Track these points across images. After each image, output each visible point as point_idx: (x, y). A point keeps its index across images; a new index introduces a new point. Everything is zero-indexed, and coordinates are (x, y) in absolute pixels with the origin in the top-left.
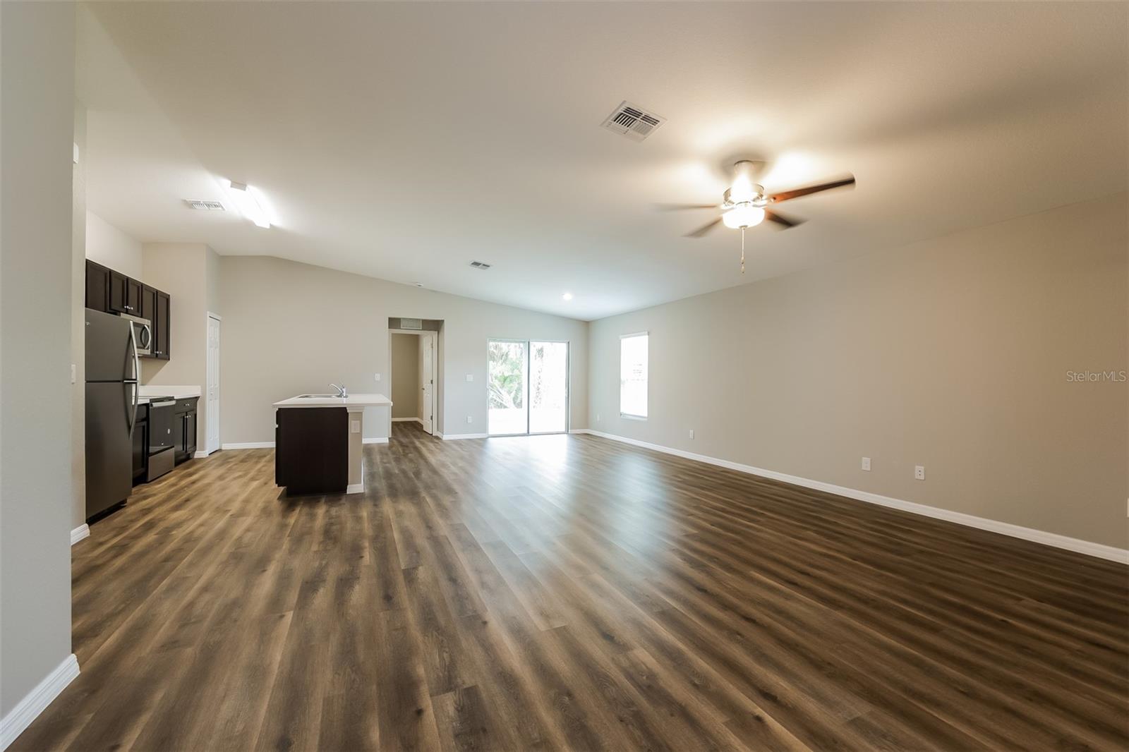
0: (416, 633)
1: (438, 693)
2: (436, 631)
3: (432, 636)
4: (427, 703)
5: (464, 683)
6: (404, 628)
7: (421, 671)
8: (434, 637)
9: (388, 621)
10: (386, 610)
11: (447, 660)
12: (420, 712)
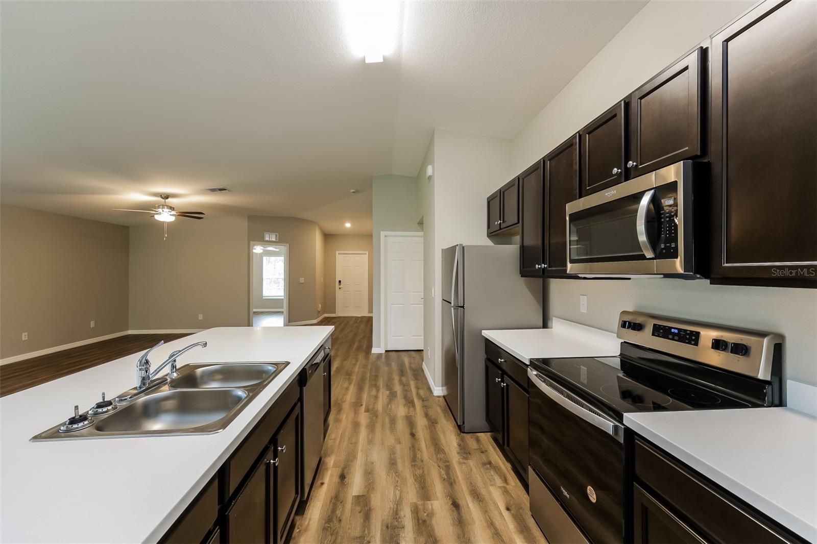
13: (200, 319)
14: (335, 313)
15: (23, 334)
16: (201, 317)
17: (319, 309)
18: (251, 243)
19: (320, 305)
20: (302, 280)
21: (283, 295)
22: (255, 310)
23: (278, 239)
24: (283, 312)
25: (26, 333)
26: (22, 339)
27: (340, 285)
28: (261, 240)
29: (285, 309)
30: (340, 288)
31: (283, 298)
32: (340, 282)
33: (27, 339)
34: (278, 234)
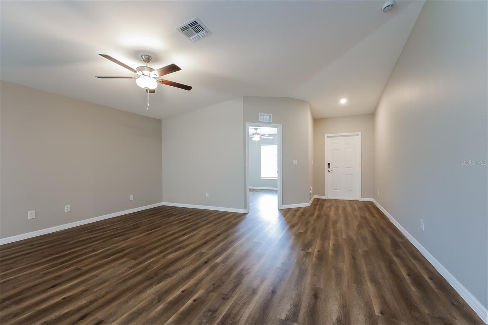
0: (310, 271)
1: (312, 253)
2: (302, 268)
3: (304, 268)
4: (316, 252)
5: (304, 252)
6: (314, 275)
7: (314, 259)
8: (304, 267)
9: (320, 281)
10: (319, 288)
11: (304, 259)
12: (318, 251)
13: (206, 197)
14: (325, 195)
15: (66, 207)
16: (207, 195)
17: (311, 192)
18: (247, 124)
19: (312, 187)
20: (295, 162)
21: (277, 176)
22: (250, 187)
23: (271, 120)
24: (277, 190)
25: (69, 206)
26: (65, 211)
27: (329, 167)
28: (257, 122)
29: (279, 188)
30: (329, 171)
31: (277, 179)
32: (329, 164)
33: (69, 210)
34: (271, 115)
